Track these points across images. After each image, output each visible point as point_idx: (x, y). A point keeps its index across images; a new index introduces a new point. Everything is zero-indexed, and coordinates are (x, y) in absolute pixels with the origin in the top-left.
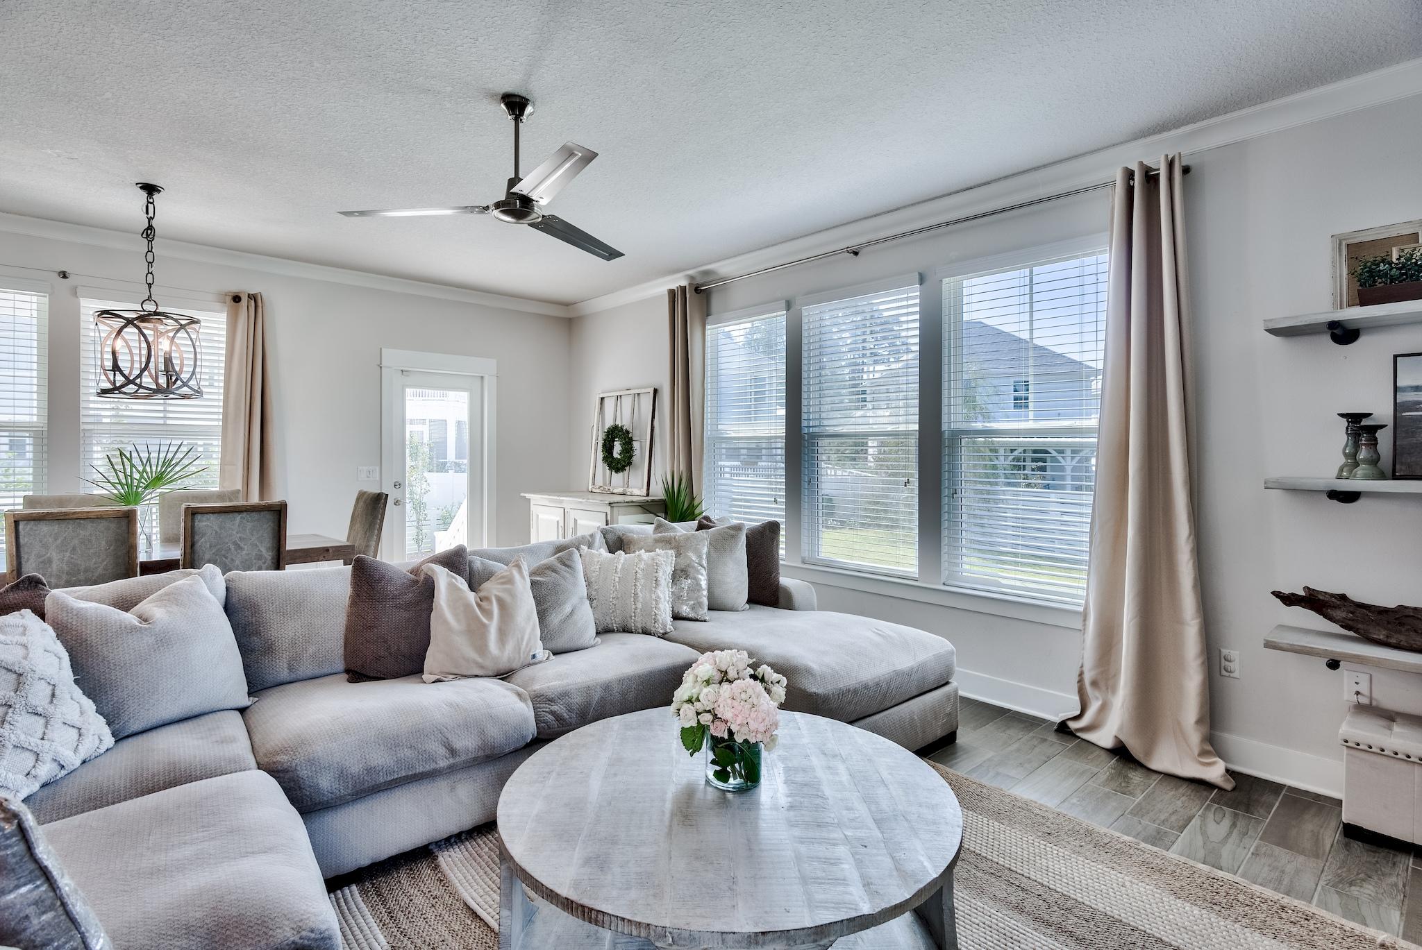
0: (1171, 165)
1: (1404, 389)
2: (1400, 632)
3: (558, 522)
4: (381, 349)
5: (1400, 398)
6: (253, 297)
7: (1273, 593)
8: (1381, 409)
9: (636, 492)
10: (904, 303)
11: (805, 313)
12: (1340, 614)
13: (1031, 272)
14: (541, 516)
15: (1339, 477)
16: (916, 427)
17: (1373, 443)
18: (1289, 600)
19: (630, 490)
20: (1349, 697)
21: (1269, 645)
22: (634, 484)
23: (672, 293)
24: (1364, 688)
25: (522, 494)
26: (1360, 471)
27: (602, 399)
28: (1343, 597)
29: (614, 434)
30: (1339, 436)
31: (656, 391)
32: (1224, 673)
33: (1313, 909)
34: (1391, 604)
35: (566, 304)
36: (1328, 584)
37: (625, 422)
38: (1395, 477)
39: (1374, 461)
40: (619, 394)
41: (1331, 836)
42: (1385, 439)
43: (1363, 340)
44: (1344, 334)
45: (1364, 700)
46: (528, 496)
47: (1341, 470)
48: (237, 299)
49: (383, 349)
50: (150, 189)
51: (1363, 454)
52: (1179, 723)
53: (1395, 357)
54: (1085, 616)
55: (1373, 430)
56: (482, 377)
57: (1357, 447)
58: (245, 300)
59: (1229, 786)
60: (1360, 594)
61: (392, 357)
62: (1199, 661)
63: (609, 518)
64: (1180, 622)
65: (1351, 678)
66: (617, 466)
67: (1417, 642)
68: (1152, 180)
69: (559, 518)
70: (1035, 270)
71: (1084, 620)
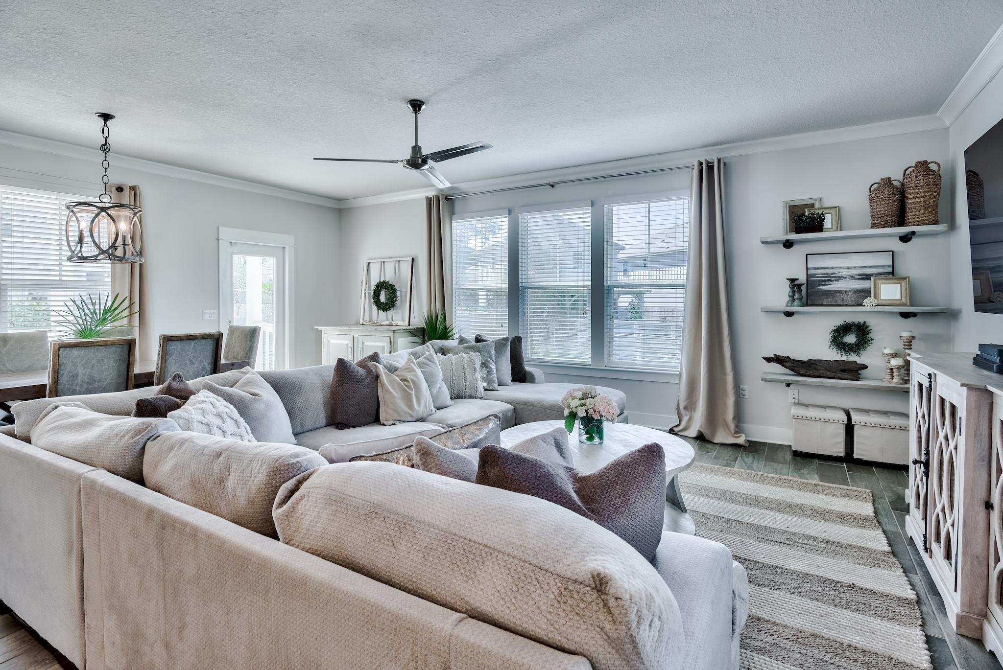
0: (719, 161)
1: (810, 269)
2: (810, 370)
3: (347, 344)
4: (218, 227)
5: (810, 272)
6: (133, 189)
7: (763, 358)
8: (802, 278)
9: (400, 323)
10: (582, 216)
11: (520, 217)
12: (788, 364)
13: (649, 205)
14: (331, 341)
15: (787, 306)
16: (590, 283)
17: (800, 291)
18: (769, 360)
19: (395, 322)
20: (791, 400)
21: (763, 380)
22: (399, 317)
23: (429, 200)
24: (796, 397)
25: (316, 327)
26: (796, 303)
27: (369, 263)
28: (788, 358)
29: (382, 286)
30: (786, 289)
31: (413, 259)
32: (742, 396)
34: (806, 359)
36: (783, 353)
37: (389, 278)
38: (807, 305)
39: (800, 299)
40: (383, 260)
41: (789, 456)
42: (804, 288)
43: (795, 247)
44: (788, 244)
45: (796, 401)
46: (320, 328)
47: (788, 303)
48: (121, 189)
49: (220, 228)
50: (106, 117)
51: (796, 296)
52: (725, 420)
53: (807, 255)
54: (680, 376)
55: (800, 286)
56: (284, 248)
57: (794, 292)
58: (126, 191)
59: (747, 445)
60: (794, 356)
61: (226, 234)
62: (733, 391)
63: (392, 340)
64: (724, 374)
65: (792, 392)
66: (384, 307)
67: (817, 373)
68: (710, 167)
69: (348, 342)
70: (651, 204)
71: (680, 378)
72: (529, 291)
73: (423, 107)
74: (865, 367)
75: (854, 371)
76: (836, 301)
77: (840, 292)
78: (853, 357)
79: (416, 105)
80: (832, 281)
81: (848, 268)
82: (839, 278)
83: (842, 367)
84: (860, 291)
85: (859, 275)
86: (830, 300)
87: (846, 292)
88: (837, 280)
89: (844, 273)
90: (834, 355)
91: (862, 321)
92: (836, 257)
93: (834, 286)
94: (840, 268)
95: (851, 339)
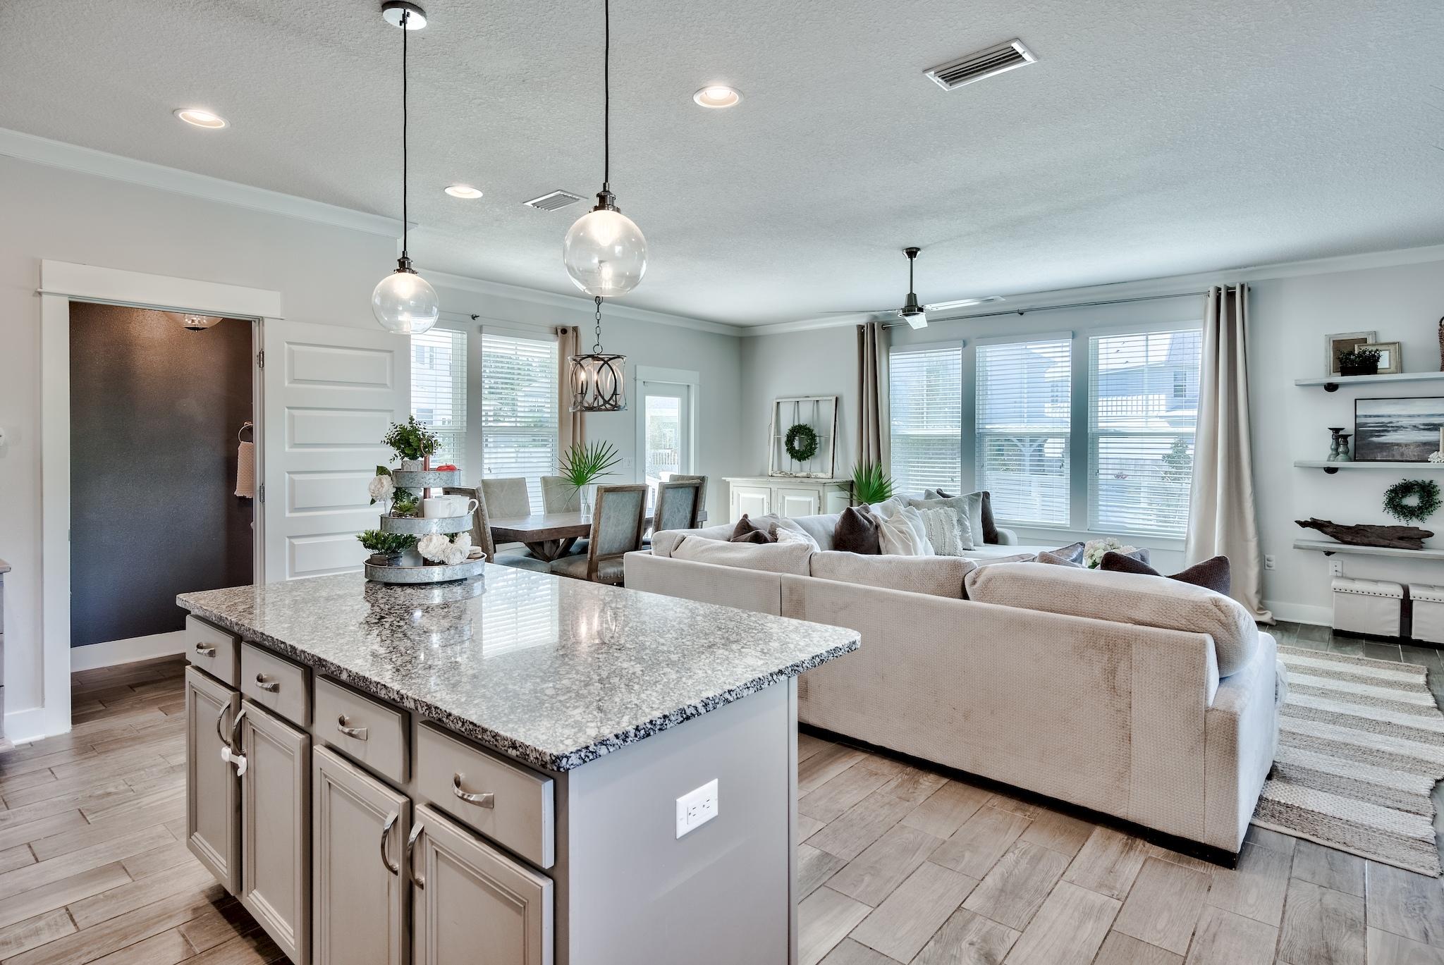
0: (1242, 287)
1: (1360, 416)
2: (1357, 537)
3: (763, 499)
4: (636, 366)
5: (1359, 421)
6: (575, 329)
7: (1296, 522)
8: (1349, 427)
9: (821, 475)
10: (1060, 349)
11: (977, 350)
12: (1329, 530)
13: (1147, 338)
14: (742, 495)
15: (1329, 460)
17: (1346, 443)
18: (1304, 524)
19: (814, 474)
20: (1331, 573)
21: (1296, 547)
22: (818, 467)
23: (861, 328)
24: (1339, 568)
25: (723, 478)
26: (1341, 456)
27: (778, 403)
28: (1330, 522)
29: (797, 431)
30: (1328, 440)
31: (837, 398)
32: (1267, 568)
33: (1328, 653)
34: (1352, 524)
35: (742, 327)
36: (1322, 516)
37: (804, 420)
38: (1355, 460)
39: (1346, 452)
40: (797, 400)
41: (1327, 636)
42: (1351, 440)
43: (1339, 390)
44: (1331, 387)
45: (1339, 574)
46: (728, 479)
47: (1330, 457)
48: (564, 331)
49: (637, 366)
51: (1341, 449)
52: (1245, 595)
53: (1356, 400)
54: (1187, 542)
55: (1345, 437)
56: (688, 386)
57: (1338, 444)
58: (570, 333)
59: (1274, 624)
60: (1337, 520)
61: (640, 371)
62: (1257, 560)
63: (821, 494)
64: (1246, 540)
65: (1333, 563)
66: (800, 455)
67: (1366, 540)
68: (1231, 295)
69: (765, 496)
70: (1150, 337)
71: (1187, 544)
72: (988, 438)
73: (919, 253)
74: (1430, 534)
75: (1415, 539)
76: (1393, 456)
77: (1398, 445)
78: (1414, 523)
79: (912, 253)
80: (1388, 431)
81: (1410, 416)
82: (1397, 428)
83: (1401, 534)
84: (1425, 444)
85: (1424, 425)
86: (1385, 454)
87: (1406, 445)
88: (1395, 431)
89: (1404, 422)
90: (1390, 520)
91: (1427, 481)
92: (1394, 403)
93: (1390, 438)
94: (1400, 416)
95: (1412, 501)
